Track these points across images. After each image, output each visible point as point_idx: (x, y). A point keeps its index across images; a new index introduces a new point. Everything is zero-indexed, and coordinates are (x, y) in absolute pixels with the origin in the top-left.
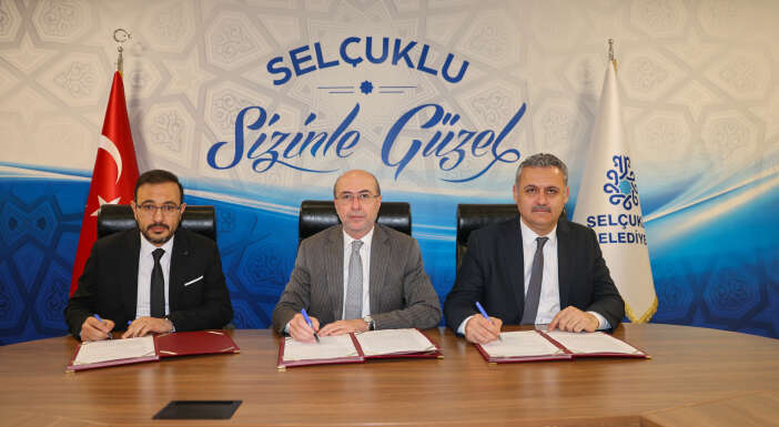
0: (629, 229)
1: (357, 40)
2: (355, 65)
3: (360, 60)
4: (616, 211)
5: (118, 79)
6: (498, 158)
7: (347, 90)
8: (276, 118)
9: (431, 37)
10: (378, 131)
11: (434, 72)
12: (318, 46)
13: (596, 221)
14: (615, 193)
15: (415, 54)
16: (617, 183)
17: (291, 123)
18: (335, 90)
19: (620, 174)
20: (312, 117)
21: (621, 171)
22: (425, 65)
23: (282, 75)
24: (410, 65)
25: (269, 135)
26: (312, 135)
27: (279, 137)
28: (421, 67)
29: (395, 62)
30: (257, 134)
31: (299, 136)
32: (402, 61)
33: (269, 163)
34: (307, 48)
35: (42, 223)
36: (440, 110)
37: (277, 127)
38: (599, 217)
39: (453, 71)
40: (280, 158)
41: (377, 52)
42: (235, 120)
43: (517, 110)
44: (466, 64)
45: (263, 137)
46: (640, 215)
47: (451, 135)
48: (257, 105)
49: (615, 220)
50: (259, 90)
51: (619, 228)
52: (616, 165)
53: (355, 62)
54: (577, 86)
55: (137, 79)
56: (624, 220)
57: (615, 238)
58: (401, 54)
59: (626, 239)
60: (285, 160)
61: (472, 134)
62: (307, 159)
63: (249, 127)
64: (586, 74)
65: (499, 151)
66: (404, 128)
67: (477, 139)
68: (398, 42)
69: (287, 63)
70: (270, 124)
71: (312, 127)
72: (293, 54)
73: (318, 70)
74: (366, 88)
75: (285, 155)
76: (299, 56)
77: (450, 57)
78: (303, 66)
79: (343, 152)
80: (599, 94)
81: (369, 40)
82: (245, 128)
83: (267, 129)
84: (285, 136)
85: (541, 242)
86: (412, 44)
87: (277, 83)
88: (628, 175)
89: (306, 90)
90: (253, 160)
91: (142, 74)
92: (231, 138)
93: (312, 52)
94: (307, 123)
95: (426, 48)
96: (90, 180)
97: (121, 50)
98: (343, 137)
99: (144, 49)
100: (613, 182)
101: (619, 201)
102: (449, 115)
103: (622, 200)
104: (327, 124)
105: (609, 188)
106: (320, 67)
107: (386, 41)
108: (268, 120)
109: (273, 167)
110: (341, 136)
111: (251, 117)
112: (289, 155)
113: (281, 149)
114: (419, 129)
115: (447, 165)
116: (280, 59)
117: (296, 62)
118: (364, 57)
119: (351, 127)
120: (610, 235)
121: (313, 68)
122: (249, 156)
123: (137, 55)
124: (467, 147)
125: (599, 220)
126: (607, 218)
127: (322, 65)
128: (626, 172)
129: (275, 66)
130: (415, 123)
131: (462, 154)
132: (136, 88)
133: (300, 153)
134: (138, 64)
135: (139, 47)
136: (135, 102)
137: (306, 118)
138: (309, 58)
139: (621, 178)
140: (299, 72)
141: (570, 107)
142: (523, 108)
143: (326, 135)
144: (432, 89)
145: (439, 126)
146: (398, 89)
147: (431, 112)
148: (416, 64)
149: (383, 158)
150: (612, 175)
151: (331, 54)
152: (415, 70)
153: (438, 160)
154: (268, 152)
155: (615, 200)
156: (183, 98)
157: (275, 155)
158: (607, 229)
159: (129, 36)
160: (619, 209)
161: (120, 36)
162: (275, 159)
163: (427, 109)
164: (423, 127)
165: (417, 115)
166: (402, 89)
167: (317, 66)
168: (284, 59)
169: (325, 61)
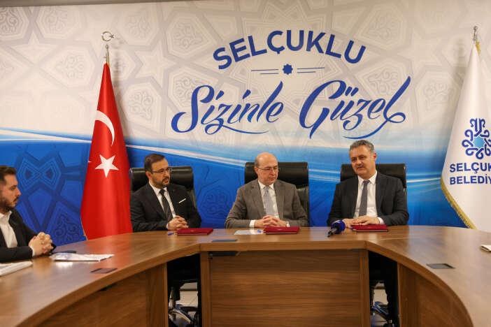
0: (480, 173)
1: (280, 33)
2: (278, 53)
3: (282, 48)
4: (470, 160)
5: (107, 68)
6: (388, 120)
7: (273, 72)
8: (221, 94)
9: (337, 28)
10: (297, 102)
11: (339, 56)
12: (251, 38)
13: (456, 167)
14: (470, 147)
15: (324, 43)
16: (472, 140)
17: (232, 98)
18: (265, 72)
19: (475, 133)
20: (248, 93)
21: (476, 130)
22: (331, 51)
23: (225, 62)
24: (320, 51)
25: (217, 106)
26: (248, 106)
27: (223, 108)
28: (329, 52)
29: (308, 49)
30: (208, 106)
31: (239, 107)
32: (314, 48)
33: (217, 127)
34: (242, 40)
35: (49, 174)
36: (343, 84)
37: (222, 100)
38: (458, 164)
39: (353, 55)
40: (225, 123)
41: (295, 43)
42: (191, 95)
43: (403, 83)
44: (363, 49)
45: (212, 108)
46: (490, 162)
47: (351, 104)
48: (207, 84)
49: (469, 167)
50: (208, 73)
51: (472, 173)
52: (472, 126)
53: (279, 50)
55: (117, 66)
56: (476, 167)
57: (468, 180)
58: (313, 43)
59: (477, 181)
60: (229, 125)
61: (367, 102)
62: (245, 124)
63: (202, 101)
64: (461, 51)
65: (389, 115)
66: (316, 99)
67: (372, 106)
68: (311, 33)
69: (228, 52)
70: (217, 98)
71: (248, 100)
72: (232, 45)
73: (252, 58)
74: (288, 69)
75: (229, 121)
76: (237, 46)
77: (351, 43)
78: (240, 54)
79: (271, 119)
81: (289, 33)
82: (199, 102)
83: (215, 103)
84: (228, 107)
85: (366, 183)
86: (322, 35)
87: (221, 67)
88: (482, 133)
89: (243, 72)
90: (206, 125)
91: (121, 62)
92: (188, 109)
93: (246, 43)
94: (243, 98)
95: (332, 37)
96: (90, 142)
97: (107, 47)
98: (271, 107)
99: (121, 43)
100: (469, 139)
101: (473, 153)
102: (350, 88)
103: (475, 152)
104: (259, 98)
105: (466, 143)
106: (253, 55)
107: (302, 33)
108: (216, 95)
109: (220, 131)
110: (269, 106)
111: (203, 94)
112: (232, 121)
113: (225, 117)
114: (327, 99)
115: (349, 126)
116: (223, 49)
117: (235, 51)
118: (286, 46)
119: (277, 99)
120: (465, 178)
121: (248, 56)
122: (202, 122)
123: (116, 48)
124: (364, 112)
125: (458, 167)
126: (463, 165)
127: (255, 53)
128: (481, 131)
129: (220, 55)
131: (360, 117)
132: (117, 72)
133: (240, 120)
134: (117, 54)
135: (118, 43)
136: (117, 83)
137: (243, 94)
138: (244, 48)
139: (476, 135)
140: (238, 59)
141: (447, 78)
142: (409, 80)
143: (258, 106)
144: (336, 69)
145: (343, 97)
146: (311, 70)
147: (336, 86)
148: (324, 49)
149: (301, 123)
150: (469, 133)
151: (261, 44)
152: (324, 55)
153: (342, 122)
154: (216, 119)
155: (470, 152)
156: (152, 79)
157: (221, 121)
158: (463, 174)
159: (112, 37)
160: (473, 159)
161: (107, 37)
162: (221, 125)
163: (333, 84)
164: (330, 98)
165: (326, 89)
166: (314, 70)
167: (251, 54)
168: (226, 49)
169: (256, 50)
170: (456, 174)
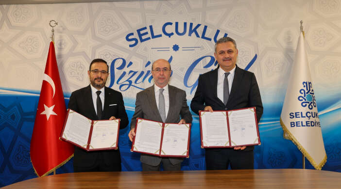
0: (312, 119)
1: (171, 24)
2: (170, 37)
3: (172, 34)
4: (304, 110)
5: (52, 45)
7: (166, 49)
8: (131, 63)
9: (208, 21)
10: (182, 69)
12: (151, 27)
13: (294, 115)
14: (304, 101)
15: (200, 31)
16: (305, 96)
18: (160, 49)
19: (306, 91)
21: (307, 90)
22: (205, 36)
23: (133, 42)
24: (198, 36)
27: (132, 73)
28: (203, 37)
29: (190, 35)
30: (122, 72)
31: (143, 73)
32: (194, 34)
33: (127, 86)
34: (145, 28)
35: (13, 117)
37: (131, 68)
38: (296, 113)
40: (133, 84)
41: (181, 30)
42: (110, 65)
43: (252, 58)
45: (124, 73)
46: (317, 112)
48: (121, 57)
49: (304, 115)
50: (122, 50)
51: (307, 119)
52: (304, 87)
54: (284, 45)
55: (60, 44)
56: (309, 115)
57: (304, 124)
58: (193, 30)
59: (310, 125)
63: (117, 68)
64: (289, 38)
68: (191, 24)
69: (136, 36)
72: (139, 31)
74: (176, 48)
75: (136, 82)
76: (142, 32)
78: (144, 37)
80: (295, 48)
81: (177, 24)
82: (115, 69)
83: (126, 69)
84: (135, 73)
86: (199, 25)
87: (131, 46)
88: (311, 92)
89: (146, 49)
90: (119, 85)
91: (63, 42)
93: (148, 30)
94: (146, 66)
95: (206, 27)
96: (39, 95)
97: (53, 31)
99: (64, 29)
100: (303, 95)
101: (306, 105)
103: (308, 104)
105: (301, 98)
106: (153, 38)
107: (185, 24)
108: (127, 64)
112: (137, 82)
114: (202, 68)
116: (132, 34)
117: (140, 36)
118: (174, 32)
120: (302, 122)
121: (149, 38)
122: (117, 83)
123: (60, 32)
125: (296, 115)
126: (300, 114)
127: (153, 37)
128: (310, 90)
129: (130, 37)
130: (201, 65)
132: (60, 49)
134: (61, 37)
135: (61, 29)
136: (60, 56)
137: (146, 64)
138: (147, 33)
139: (307, 93)
140: (142, 41)
141: (280, 56)
142: (256, 57)
146: (191, 49)
148: (200, 35)
149: (184, 84)
150: (302, 92)
151: (158, 31)
152: (200, 38)
154: (127, 81)
155: (304, 104)
156: (84, 54)
157: (131, 82)
158: (300, 120)
159: (57, 24)
160: (306, 109)
161: (53, 24)
162: (130, 84)
163: (207, 58)
164: (204, 67)
165: (201, 61)
166: (193, 49)
167: (151, 37)
168: (134, 34)
169: (155, 35)
170: (295, 120)
